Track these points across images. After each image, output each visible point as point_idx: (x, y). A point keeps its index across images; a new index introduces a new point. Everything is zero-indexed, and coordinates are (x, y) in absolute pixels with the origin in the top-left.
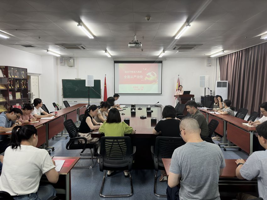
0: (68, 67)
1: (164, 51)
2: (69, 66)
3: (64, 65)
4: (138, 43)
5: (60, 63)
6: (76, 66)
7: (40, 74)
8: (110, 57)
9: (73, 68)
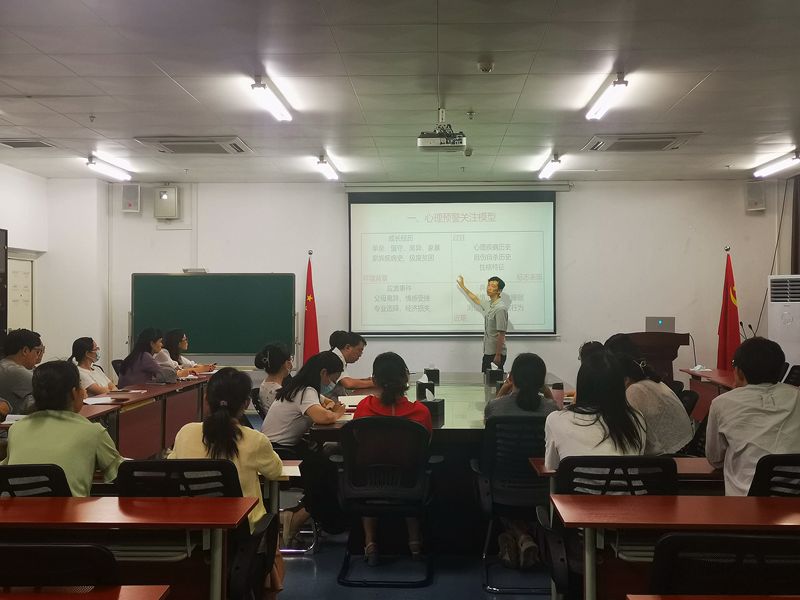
0: (155, 223)
1: (556, 156)
2: (160, 220)
3: (140, 215)
4: (454, 135)
5: (124, 208)
6: (187, 219)
7: (39, 254)
8: (336, 177)
9: (174, 225)
